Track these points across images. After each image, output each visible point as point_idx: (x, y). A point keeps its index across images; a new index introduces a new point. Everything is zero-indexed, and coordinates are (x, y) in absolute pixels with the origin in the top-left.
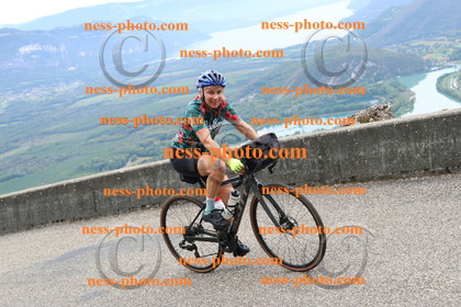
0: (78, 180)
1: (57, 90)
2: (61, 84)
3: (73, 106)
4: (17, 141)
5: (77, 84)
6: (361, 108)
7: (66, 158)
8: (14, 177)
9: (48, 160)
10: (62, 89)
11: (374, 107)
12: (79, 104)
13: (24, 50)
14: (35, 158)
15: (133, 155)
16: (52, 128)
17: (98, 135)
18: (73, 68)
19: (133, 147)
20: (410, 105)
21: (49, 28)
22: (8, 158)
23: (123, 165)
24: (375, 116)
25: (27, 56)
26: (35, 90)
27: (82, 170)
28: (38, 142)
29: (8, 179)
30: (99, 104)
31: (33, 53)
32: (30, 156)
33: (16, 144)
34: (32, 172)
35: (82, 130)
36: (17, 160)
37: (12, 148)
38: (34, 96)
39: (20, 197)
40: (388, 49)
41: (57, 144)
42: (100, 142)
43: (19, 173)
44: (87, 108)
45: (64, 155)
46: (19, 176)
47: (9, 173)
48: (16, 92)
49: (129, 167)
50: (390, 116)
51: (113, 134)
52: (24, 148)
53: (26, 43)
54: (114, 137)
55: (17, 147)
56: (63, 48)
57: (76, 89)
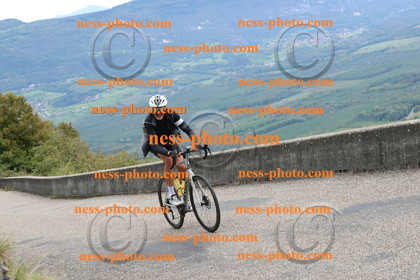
0: (364, 129)
1: (341, 36)
2: (345, 30)
3: (356, 53)
5: (362, 29)
7: (346, 106)
8: (294, 122)
9: (328, 106)
10: (345, 35)
12: (362, 50)
14: (315, 104)
17: (380, 84)
18: (358, 14)
19: (417, 97)
22: (290, 103)
27: (362, 118)
29: (289, 123)
30: (382, 51)
32: (311, 102)
33: (298, 90)
34: (311, 118)
35: (364, 77)
36: (298, 105)
37: (294, 94)
39: (303, 143)
41: (338, 91)
42: (382, 90)
43: (299, 118)
44: (370, 55)
45: (344, 102)
46: (299, 121)
47: (290, 118)
51: (396, 82)
54: (396, 86)
55: (298, 93)
57: (360, 35)
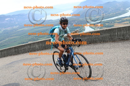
4: (5, 38)
6: (73, 31)
11: (76, 31)
13: (6, 19)
15: (30, 40)
16: (12, 35)
20: (84, 30)
21: (12, 15)
23: (28, 42)
24: (76, 32)
25: (7, 21)
26: (9, 27)
28: (10, 38)
31: (8, 20)
38: (9, 29)
40: (80, 19)
48: (5, 28)
49: (29, 43)
50: (79, 32)
52: (7, 39)
53: (7, 18)
56: (15, 19)
